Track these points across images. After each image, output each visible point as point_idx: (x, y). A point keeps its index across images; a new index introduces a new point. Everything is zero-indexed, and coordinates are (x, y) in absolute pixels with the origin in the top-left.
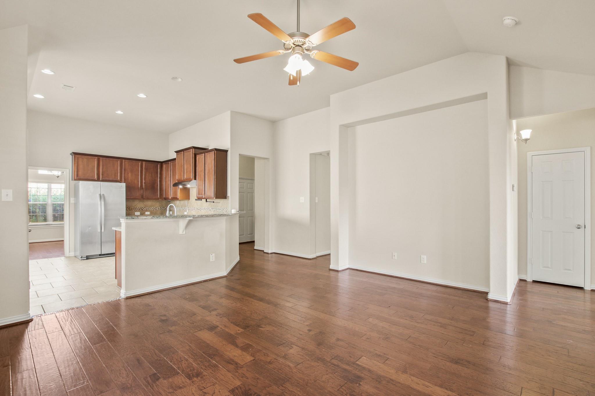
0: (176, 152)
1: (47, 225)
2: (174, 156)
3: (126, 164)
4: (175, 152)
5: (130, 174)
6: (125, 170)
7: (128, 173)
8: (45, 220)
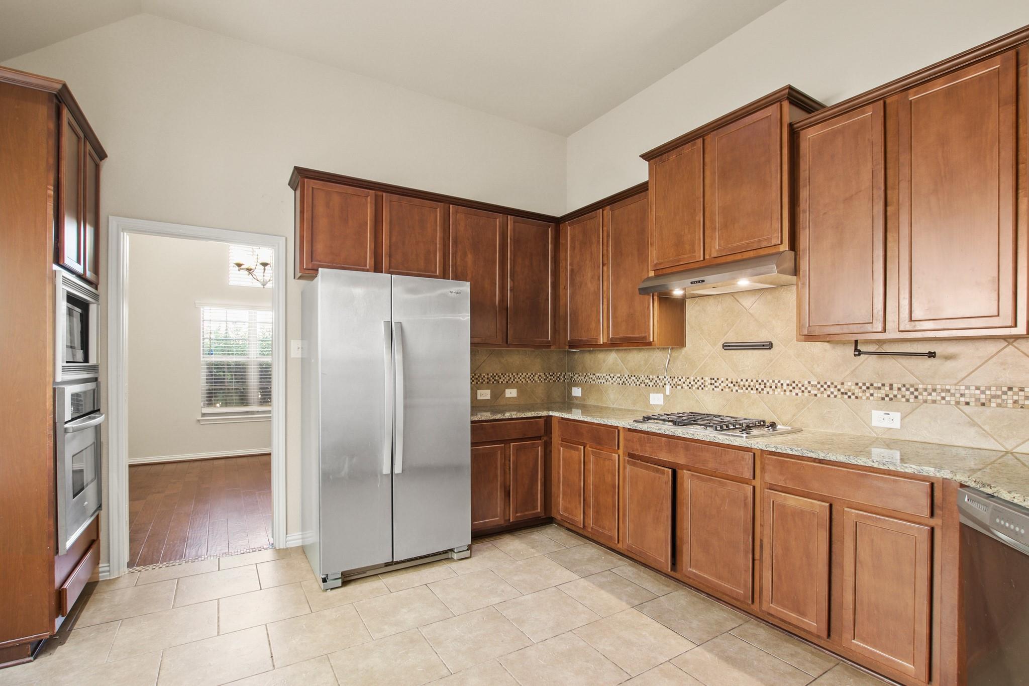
0: (646, 157)
1: (247, 413)
2: (640, 173)
3: (458, 218)
4: (643, 156)
5: (470, 258)
6: (455, 242)
7: (465, 255)
8: (243, 400)
